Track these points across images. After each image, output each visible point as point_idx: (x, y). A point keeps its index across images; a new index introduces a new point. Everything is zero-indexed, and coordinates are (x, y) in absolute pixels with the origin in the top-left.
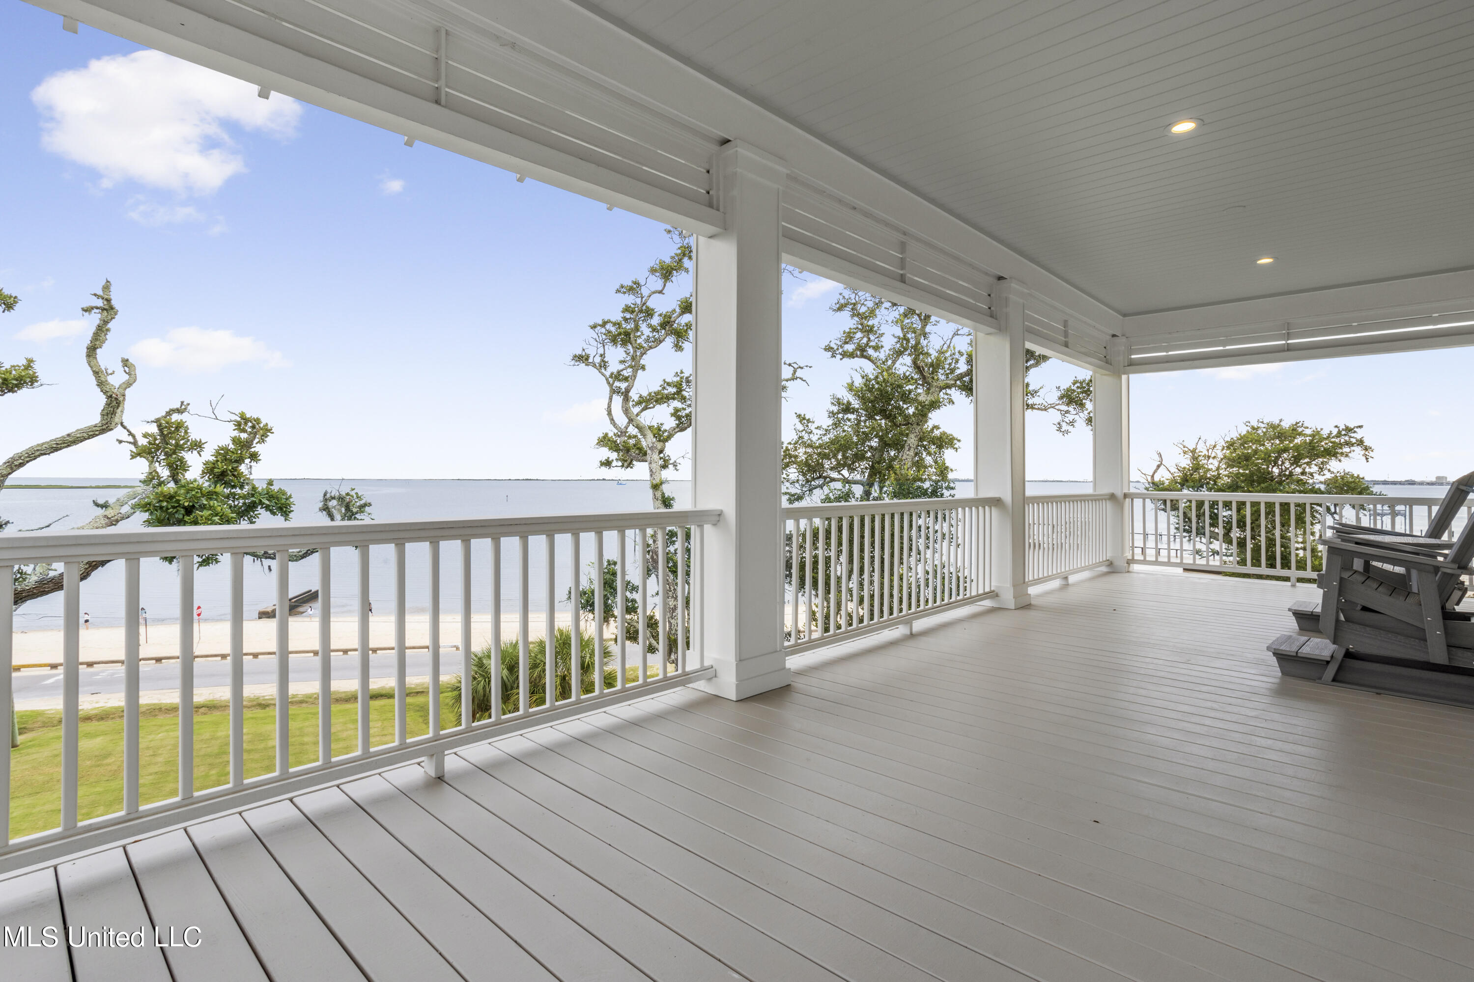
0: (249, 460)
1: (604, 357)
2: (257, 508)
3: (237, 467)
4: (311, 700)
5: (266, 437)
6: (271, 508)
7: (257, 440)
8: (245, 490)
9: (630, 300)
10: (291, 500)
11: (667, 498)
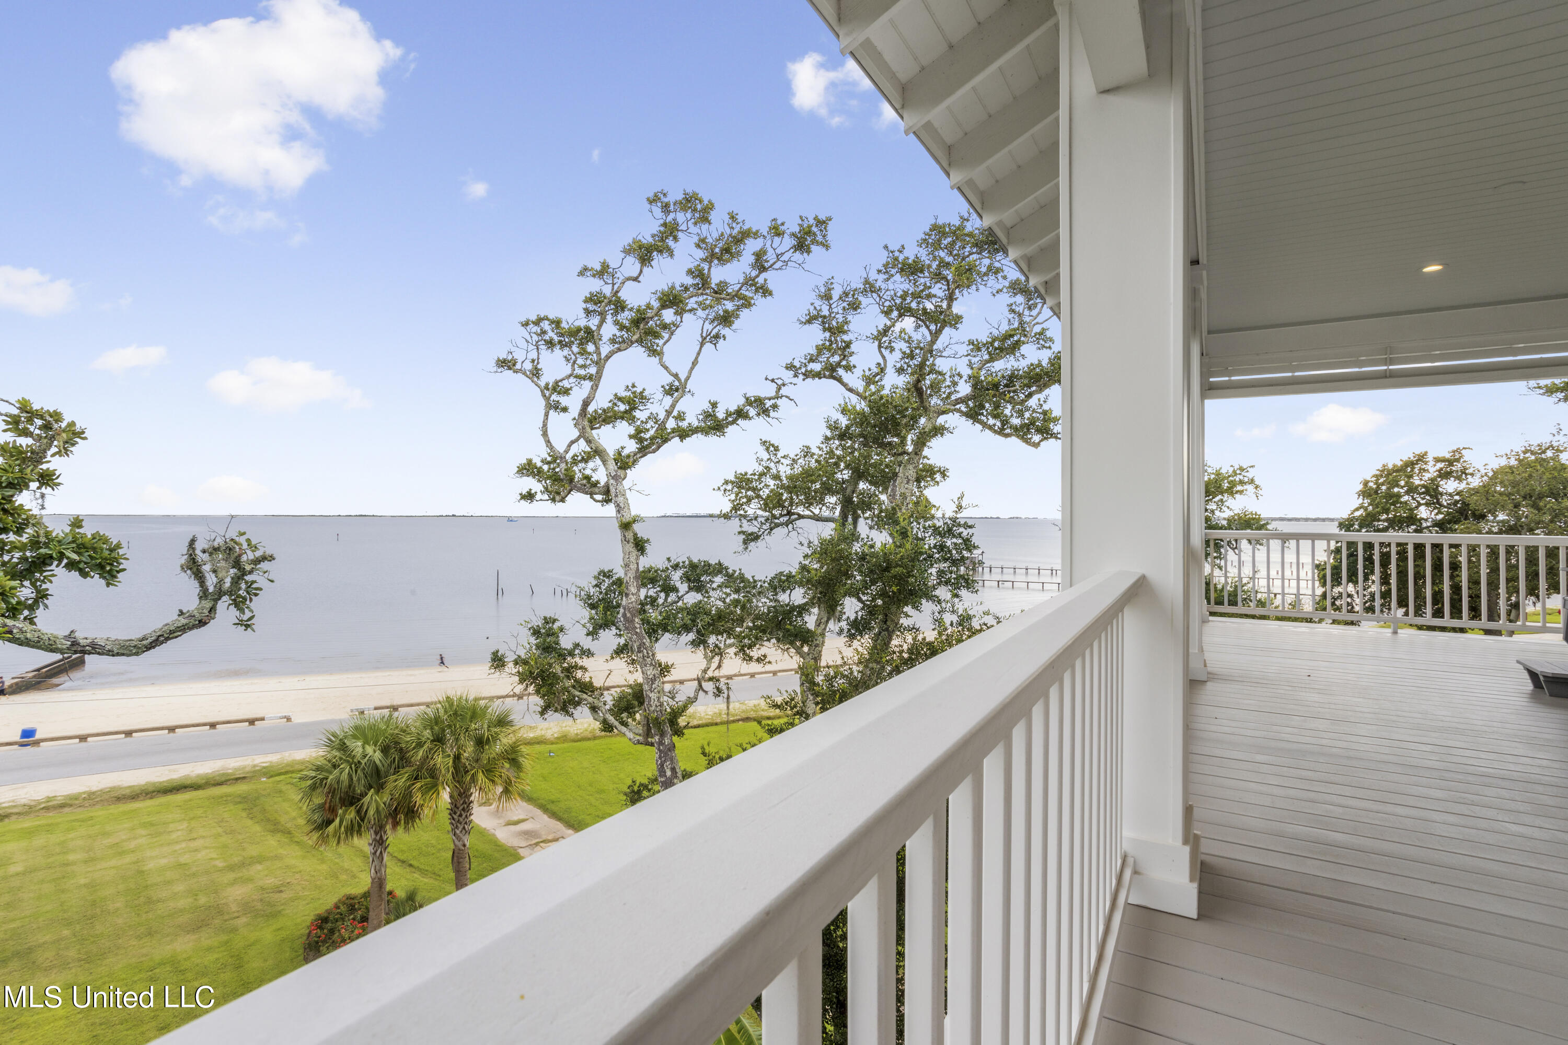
0: (37, 484)
1: (538, 363)
2: (51, 565)
3: (12, 496)
4: (77, 802)
5: (73, 445)
6: (82, 565)
7: (54, 450)
8: (25, 536)
9: (594, 285)
10: (121, 552)
11: (640, 541)
